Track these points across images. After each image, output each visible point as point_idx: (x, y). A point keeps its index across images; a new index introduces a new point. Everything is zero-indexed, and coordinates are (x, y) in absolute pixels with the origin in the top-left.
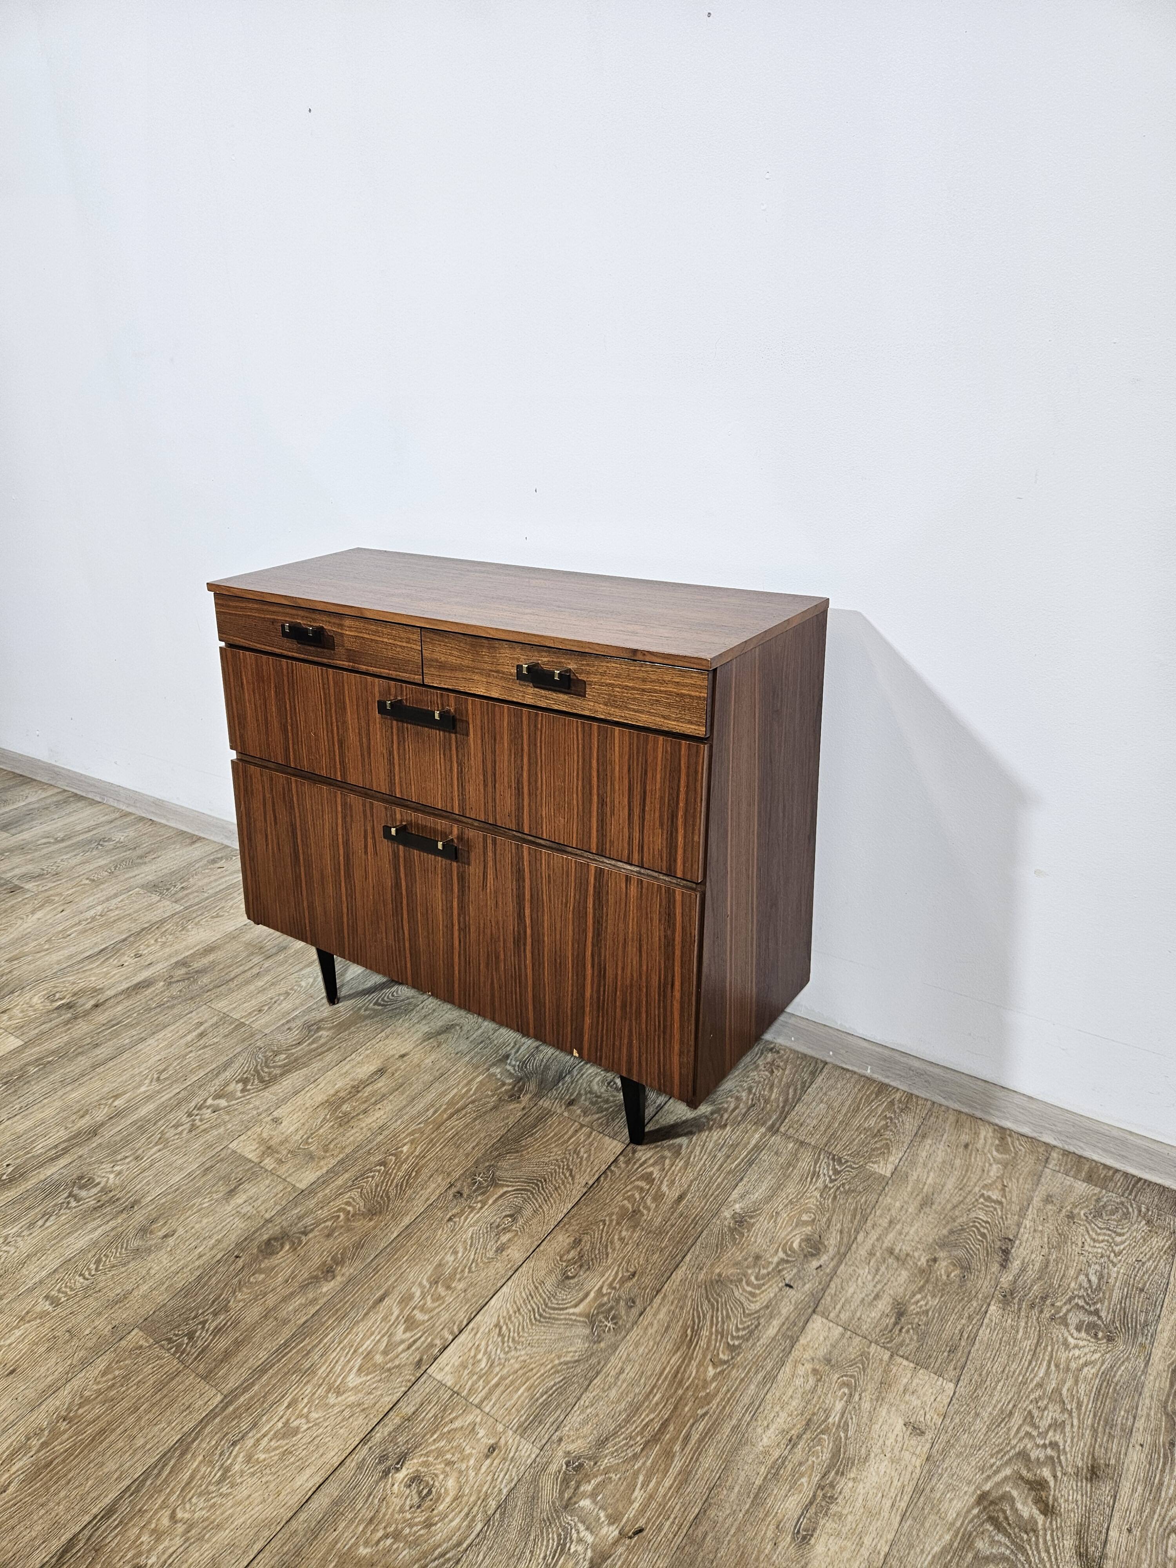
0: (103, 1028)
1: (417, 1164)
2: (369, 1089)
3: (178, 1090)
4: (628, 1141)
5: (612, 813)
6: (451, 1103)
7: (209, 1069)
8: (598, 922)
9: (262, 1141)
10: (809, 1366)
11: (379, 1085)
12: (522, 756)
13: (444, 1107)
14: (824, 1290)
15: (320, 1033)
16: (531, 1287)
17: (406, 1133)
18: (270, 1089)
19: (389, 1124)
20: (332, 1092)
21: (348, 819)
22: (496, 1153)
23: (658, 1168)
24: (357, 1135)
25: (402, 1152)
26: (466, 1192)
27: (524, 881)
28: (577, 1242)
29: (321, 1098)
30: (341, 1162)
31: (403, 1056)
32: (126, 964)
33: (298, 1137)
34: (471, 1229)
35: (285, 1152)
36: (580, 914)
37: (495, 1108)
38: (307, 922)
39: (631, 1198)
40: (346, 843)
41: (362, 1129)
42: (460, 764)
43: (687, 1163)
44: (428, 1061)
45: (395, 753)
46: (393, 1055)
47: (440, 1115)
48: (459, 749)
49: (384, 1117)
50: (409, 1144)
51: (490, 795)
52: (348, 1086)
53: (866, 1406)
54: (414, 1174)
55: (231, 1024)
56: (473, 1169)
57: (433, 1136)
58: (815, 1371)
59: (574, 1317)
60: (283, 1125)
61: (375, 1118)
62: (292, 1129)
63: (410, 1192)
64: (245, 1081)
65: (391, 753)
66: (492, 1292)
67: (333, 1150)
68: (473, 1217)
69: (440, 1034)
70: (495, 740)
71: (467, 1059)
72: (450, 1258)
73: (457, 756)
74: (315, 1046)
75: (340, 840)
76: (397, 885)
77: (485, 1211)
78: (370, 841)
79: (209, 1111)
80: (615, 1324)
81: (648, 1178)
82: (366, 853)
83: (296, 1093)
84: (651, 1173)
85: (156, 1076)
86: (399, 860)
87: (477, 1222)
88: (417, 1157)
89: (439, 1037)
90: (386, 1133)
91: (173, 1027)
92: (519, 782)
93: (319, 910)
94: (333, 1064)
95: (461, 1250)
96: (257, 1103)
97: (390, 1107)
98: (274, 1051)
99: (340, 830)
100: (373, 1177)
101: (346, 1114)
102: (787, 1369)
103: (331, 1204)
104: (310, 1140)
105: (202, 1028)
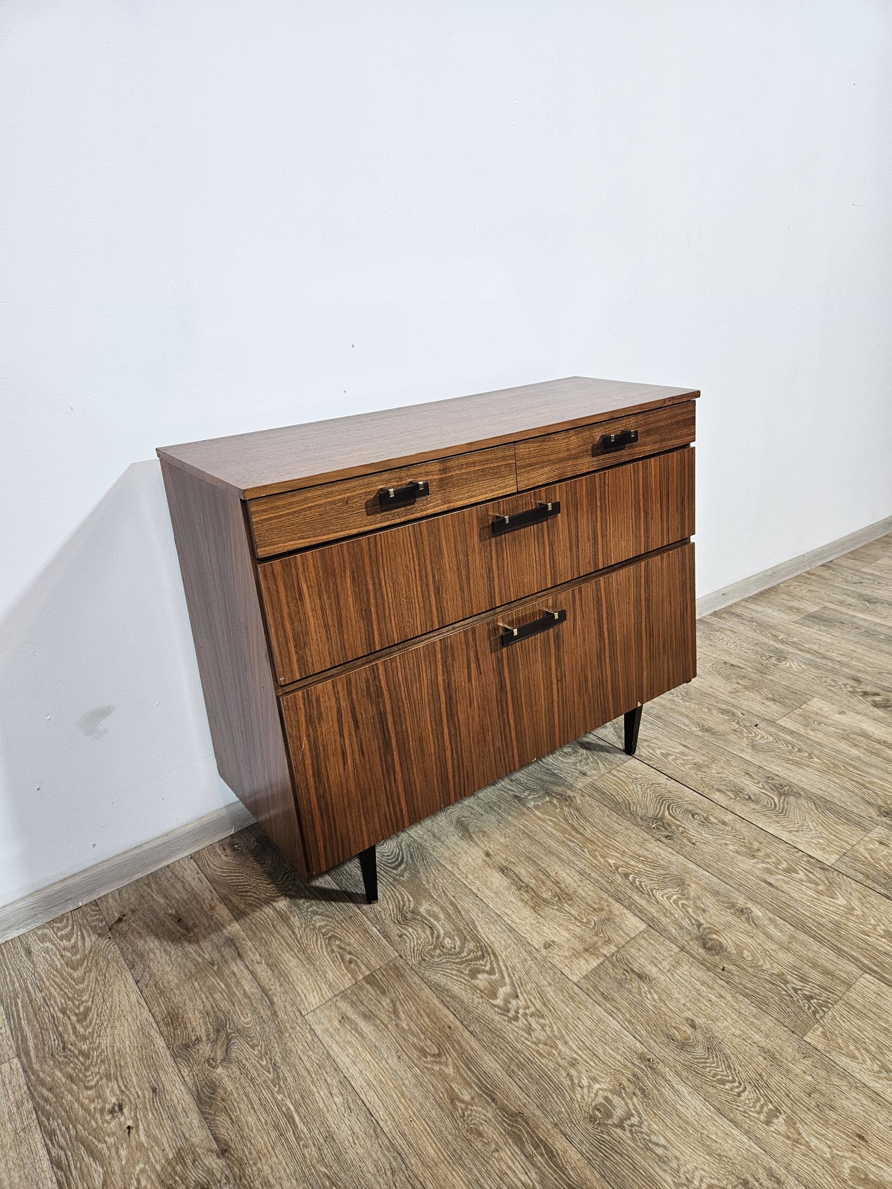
0: (290, 1135)
1: (630, 856)
2: (526, 879)
3: (466, 1034)
4: (630, 757)
5: (652, 518)
6: (564, 831)
7: (441, 1006)
8: (648, 600)
9: (576, 954)
10: (809, 731)
11: (523, 871)
12: (596, 511)
13: (567, 836)
14: (758, 716)
15: (422, 910)
16: (758, 814)
17: (592, 859)
18: (498, 951)
19: (578, 869)
20: (520, 904)
21: (450, 661)
22: (628, 815)
23: (656, 749)
24: (586, 889)
25: (614, 864)
26: (666, 833)
27: (602, 606)
28: (719, 790)
29: (527, 912)
30: (619, 900)
31: (488, 855)
32: (130, 1123)
33: (578, 930)
34: (703, 834)
35: (596, 939)
36: (638, 602)
37: (577, 810)
38: (403, 804)
39: (683, 765)
40: (448, 686)
41: (579, 886)
42: (551, 544)
43: (655, 739)
44: (502, 840)
45: (495, 567)
46: (484, 861)
47: (576, 839)
48: (550, 532)
49: (568, 871)
50: (607, 859)
51: (575, 555)
52: (517, 892)
53: (830, 721)
54: (641, 858)
55: (361, 988)
56: (643, 828)
57: (600, 845)
58: (812, 730)
59: (782, 801)
60: (556, 940)
61: (569, 877)
62: (565, 934)
63: (661, 862)
64: (474, 974)
65: (490, 570)
66: (762, 831)
67: (602, 905)
68: (692, 832)
69: (468, 830)
70: (577, 509)
71: (510, 818)
72: (731, 847)
73: (549, 538)
74: (442, 916)
75: (441, 688)
76: (502, 687)
77: (688, 826)
78: (473, 665)
79: (514, 1002)
80: (786, 786)
81: (666, 755)
82: (470, 680)
83: (511, 930)
84: (662, 754)
85: (429, 1058)
86: (502, 664)
87: (697, 831)
88: (622, 855)
89: (471, 831)
90: (588, 871)
91: (336, 1048)
92: (595, 532)
93: (418, 780)
94: (478, 902)
95: (723, 841)
96: (516, 960)
97: (557, 867)
98: (435, 948)
99: (440, 678)
100: (641, 882)
101: (556, 895)
102: (812, 738)
103: (668, 908)
104: (585, 920)
105: (353, 1016)
